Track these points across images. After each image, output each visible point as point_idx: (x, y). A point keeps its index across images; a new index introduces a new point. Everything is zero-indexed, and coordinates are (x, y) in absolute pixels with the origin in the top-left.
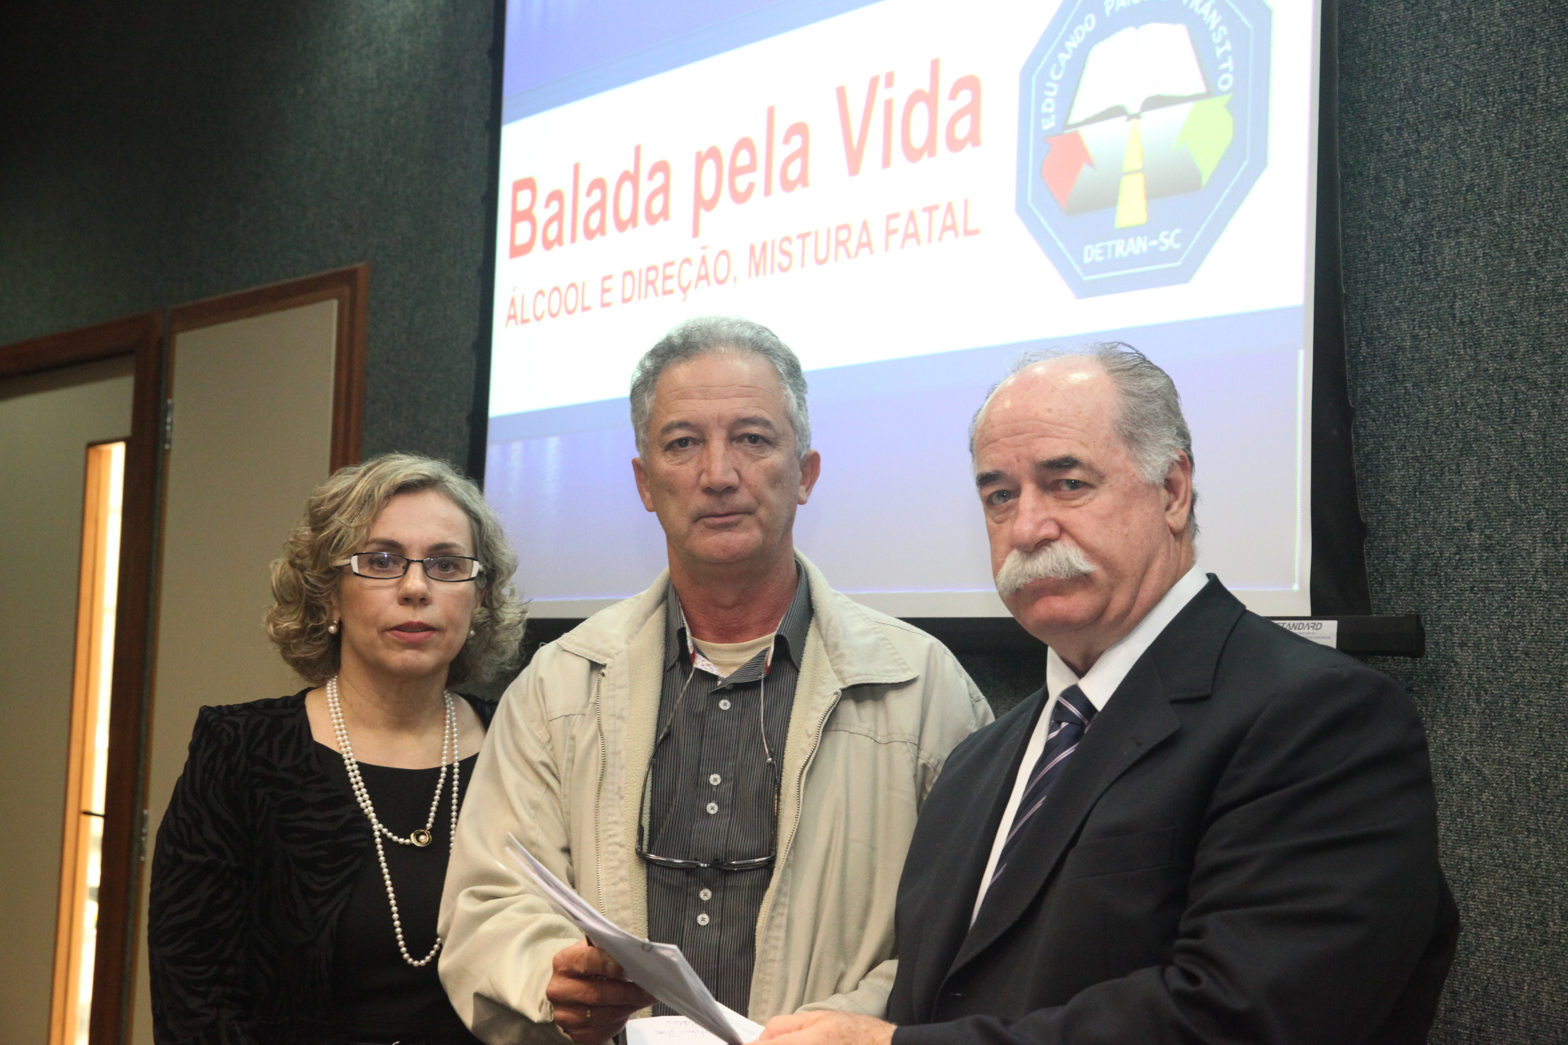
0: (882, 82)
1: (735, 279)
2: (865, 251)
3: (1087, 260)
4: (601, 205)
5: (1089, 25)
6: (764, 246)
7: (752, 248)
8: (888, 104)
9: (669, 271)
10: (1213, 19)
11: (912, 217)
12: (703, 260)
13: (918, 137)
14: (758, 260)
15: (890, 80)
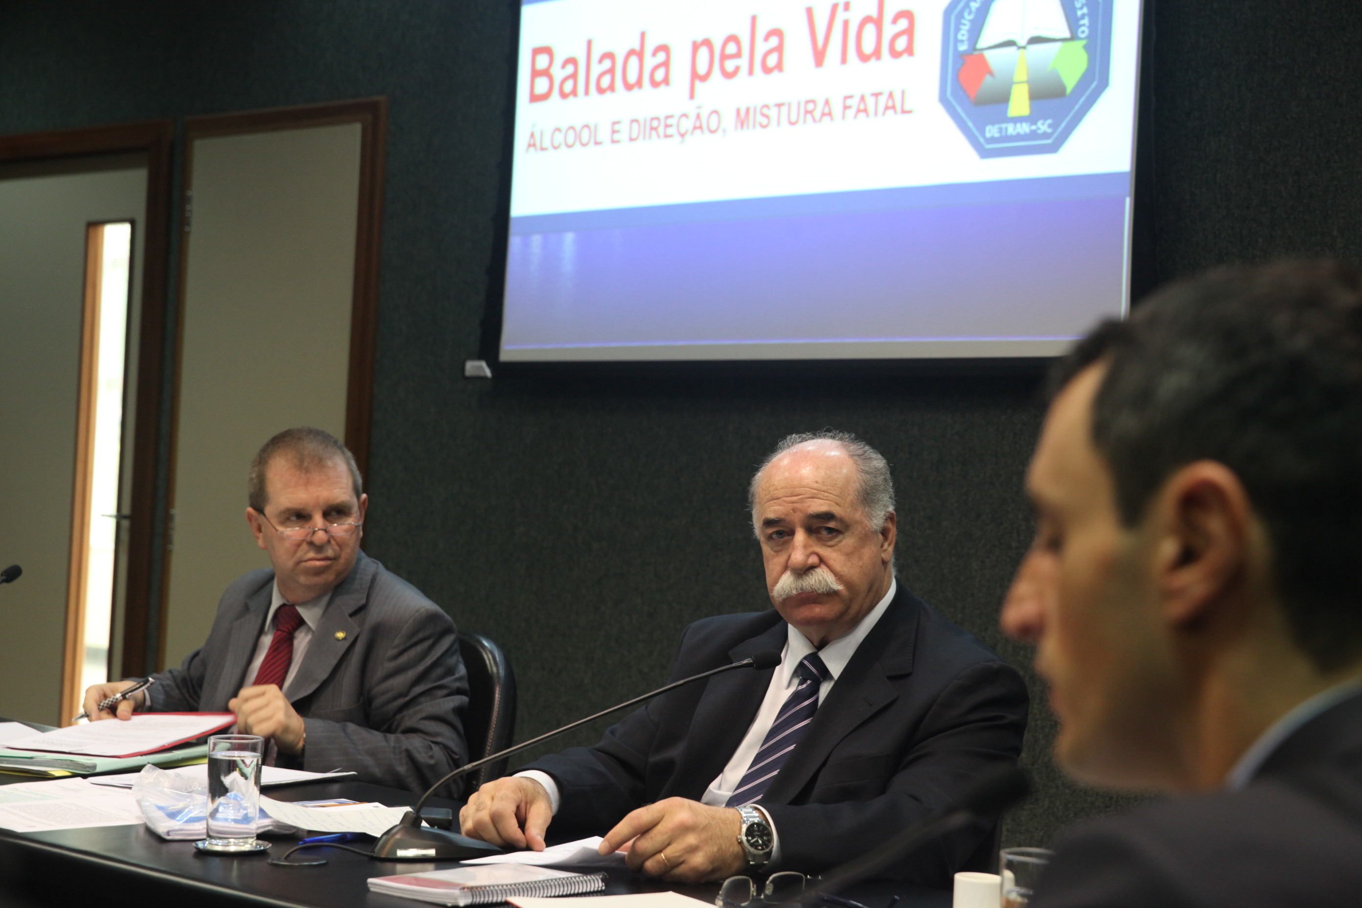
0: (841, 8)
1: (724, 131)
2: (826, 119)
3: (988, 135)
4: (611, 71)
6: (748, 110)
7: (738, 111)
8: (846, 23)
9: (669, 121)
11: (862, 98)
12: (698, 117)
13: (868, 47)
14: (743, 119)
15: (847, 7)
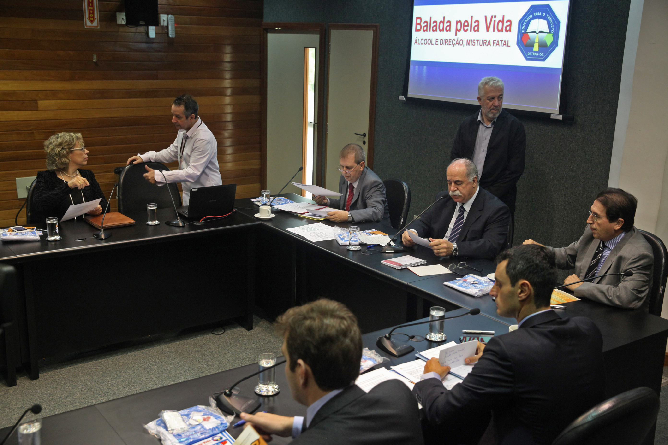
0: (493, 17)
1: (464, 45)
2: (489, 45)
3: (528, 55)
4: (436, 26)
5: (531, 17)
6: (470, 40)
7: (467, 40)
8: (495, 21)
9: (450, 41)
10: (551, 21)
11: (498, 41)
12: (457, 40)
13: (500, 28)
14: (469, 42)
15: (495, 17)
